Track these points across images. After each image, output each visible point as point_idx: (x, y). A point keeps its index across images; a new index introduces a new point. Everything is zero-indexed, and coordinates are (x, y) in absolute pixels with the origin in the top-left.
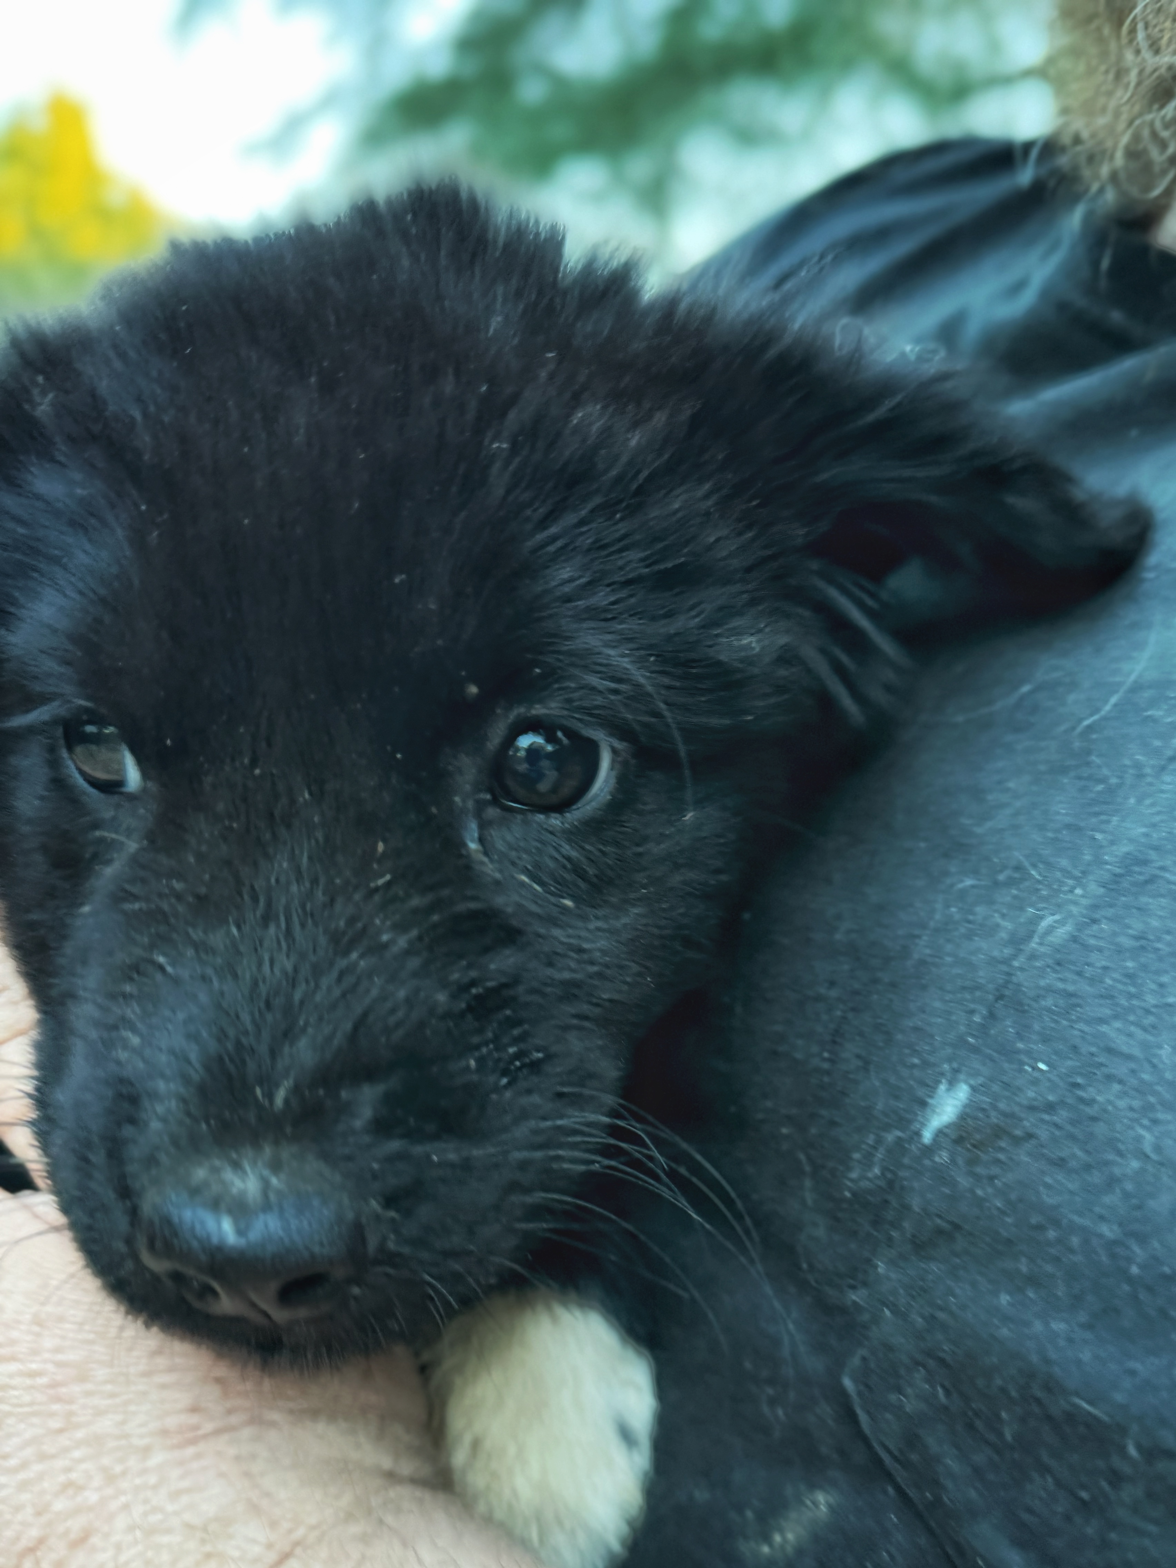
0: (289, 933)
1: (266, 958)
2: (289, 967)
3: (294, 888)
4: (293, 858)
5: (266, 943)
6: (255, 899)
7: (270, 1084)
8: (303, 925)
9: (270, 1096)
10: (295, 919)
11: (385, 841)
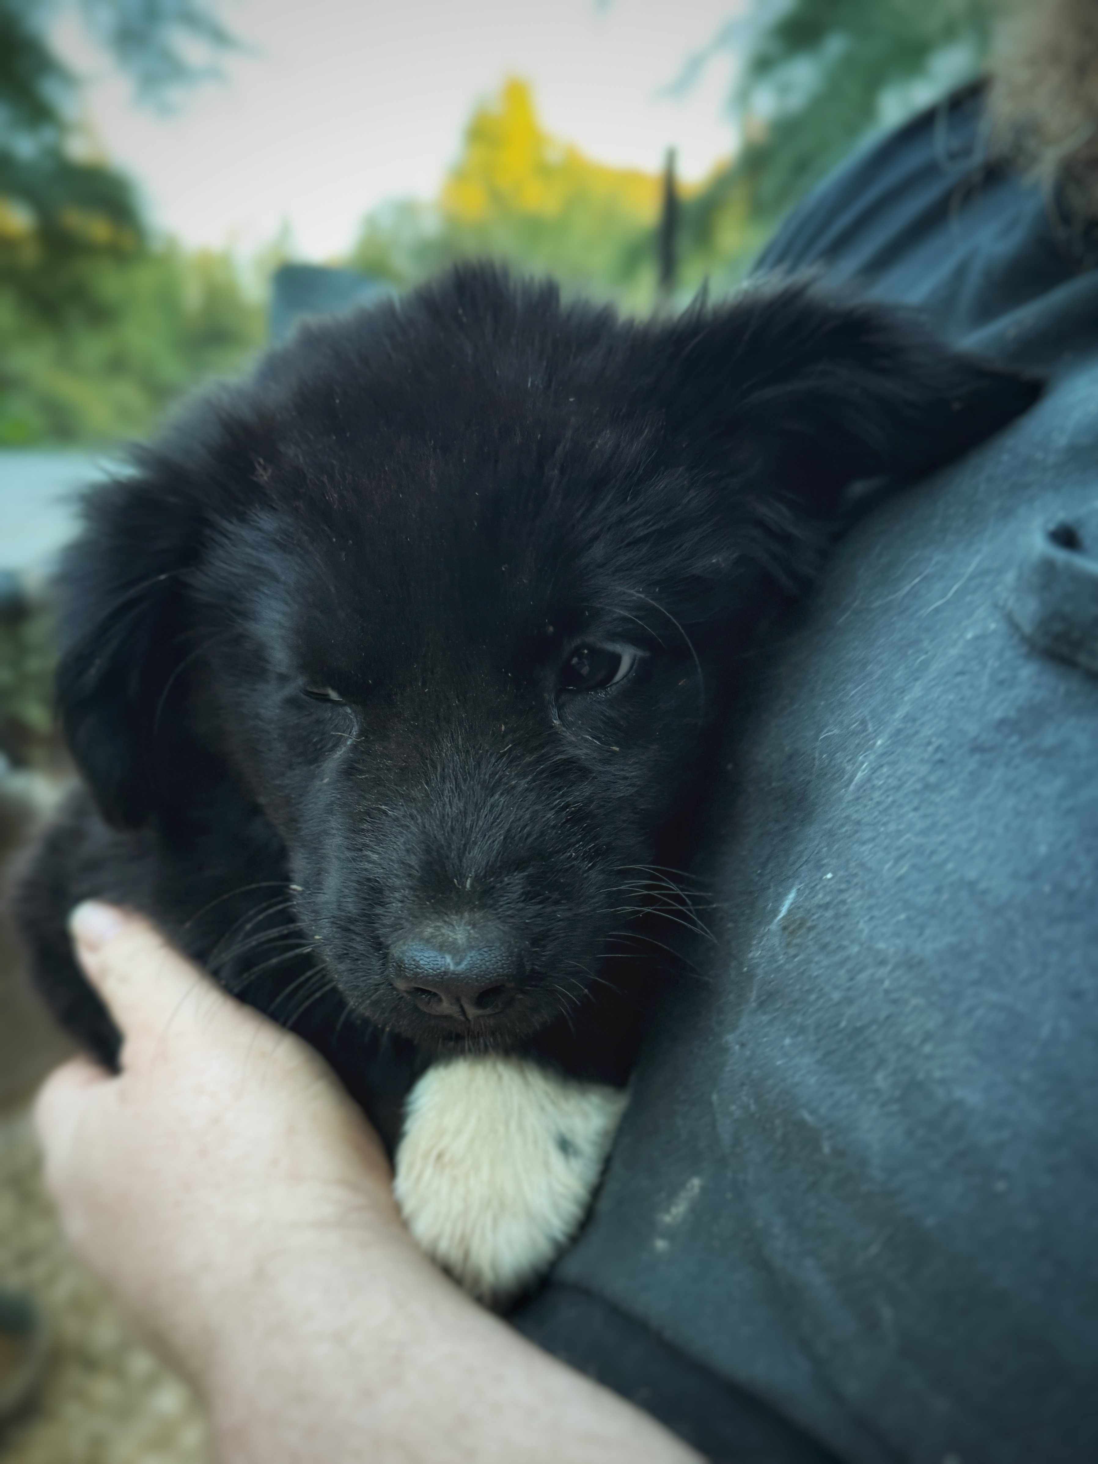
0: (457, 786)
1: (447, 800)
2: (461, 805)
3: (456, 758)
4: (453, 740)
5: (446, 793)
6: (435, 767)
7: (462, 877)
8: (465, 780)
9: (463, 885)
10: (460, 776)
11: (506, 724)
